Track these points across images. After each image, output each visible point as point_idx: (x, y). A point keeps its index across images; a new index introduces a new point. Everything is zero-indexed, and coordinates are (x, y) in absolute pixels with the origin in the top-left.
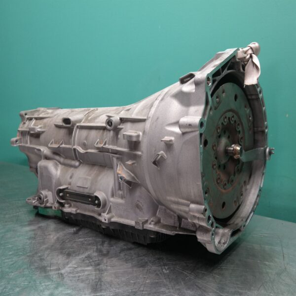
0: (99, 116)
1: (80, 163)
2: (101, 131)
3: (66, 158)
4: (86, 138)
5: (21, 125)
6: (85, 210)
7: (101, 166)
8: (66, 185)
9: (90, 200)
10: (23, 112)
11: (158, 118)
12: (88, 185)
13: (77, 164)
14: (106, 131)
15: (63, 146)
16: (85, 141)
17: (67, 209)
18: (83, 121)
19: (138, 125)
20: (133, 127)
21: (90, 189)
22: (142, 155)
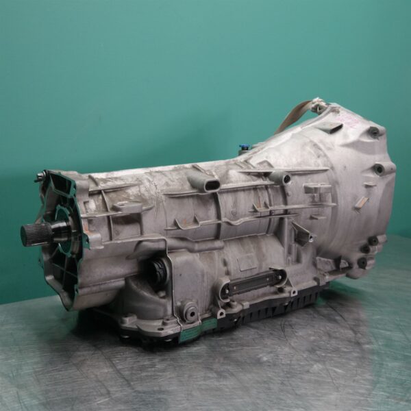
1: (226, 242)
4: (235, 205)
9: (268, 279)
16: (234, 209)
19: (315, 177)
20: (310, 180)
21: (260, 267)
22: (338, 205)
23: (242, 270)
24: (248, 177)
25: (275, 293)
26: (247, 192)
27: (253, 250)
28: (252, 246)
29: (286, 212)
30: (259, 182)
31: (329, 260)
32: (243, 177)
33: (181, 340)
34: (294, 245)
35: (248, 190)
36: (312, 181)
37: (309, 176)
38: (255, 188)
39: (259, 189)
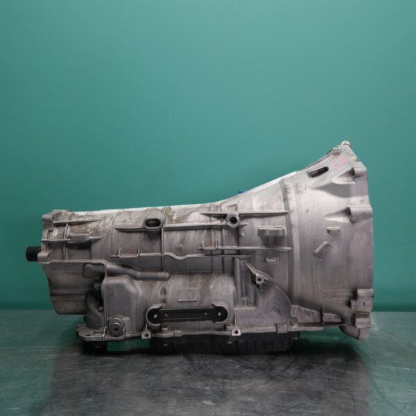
0: (188, 215)
1: (171, 274)
2: (205, 232)
3: (143, 270)
4: (182, 241)
5: (45, 233)
6: (194, 329)
7: (203, 273)
8: (157, 303)
9: (206, 314)
10: (47, 216)
11: (308, 211)
12: (197, 297)
13: (167, 275)
14: (212, 230)
15: (142, 254)
16: (181, 245)
17: (167, 333)
18: (167, 221)
19: (273, 220)
20: (266, 223)
21: (202, 301)
22: (293, 250)
23: (179, 300)
24: (208, 218)
25: (220, 330)
26: (198, 232)
27: (199, 285)
28: (200, 281)
29: (239, 252)
30: (217, 222)
31: (313, 311)
32: (203, 218)
33: (109, 349)
34: (251, 286)
35: (200, 229)
36: (269, 224)
37: (267, 219)
38: (209, 228)
39: (213, 229)
